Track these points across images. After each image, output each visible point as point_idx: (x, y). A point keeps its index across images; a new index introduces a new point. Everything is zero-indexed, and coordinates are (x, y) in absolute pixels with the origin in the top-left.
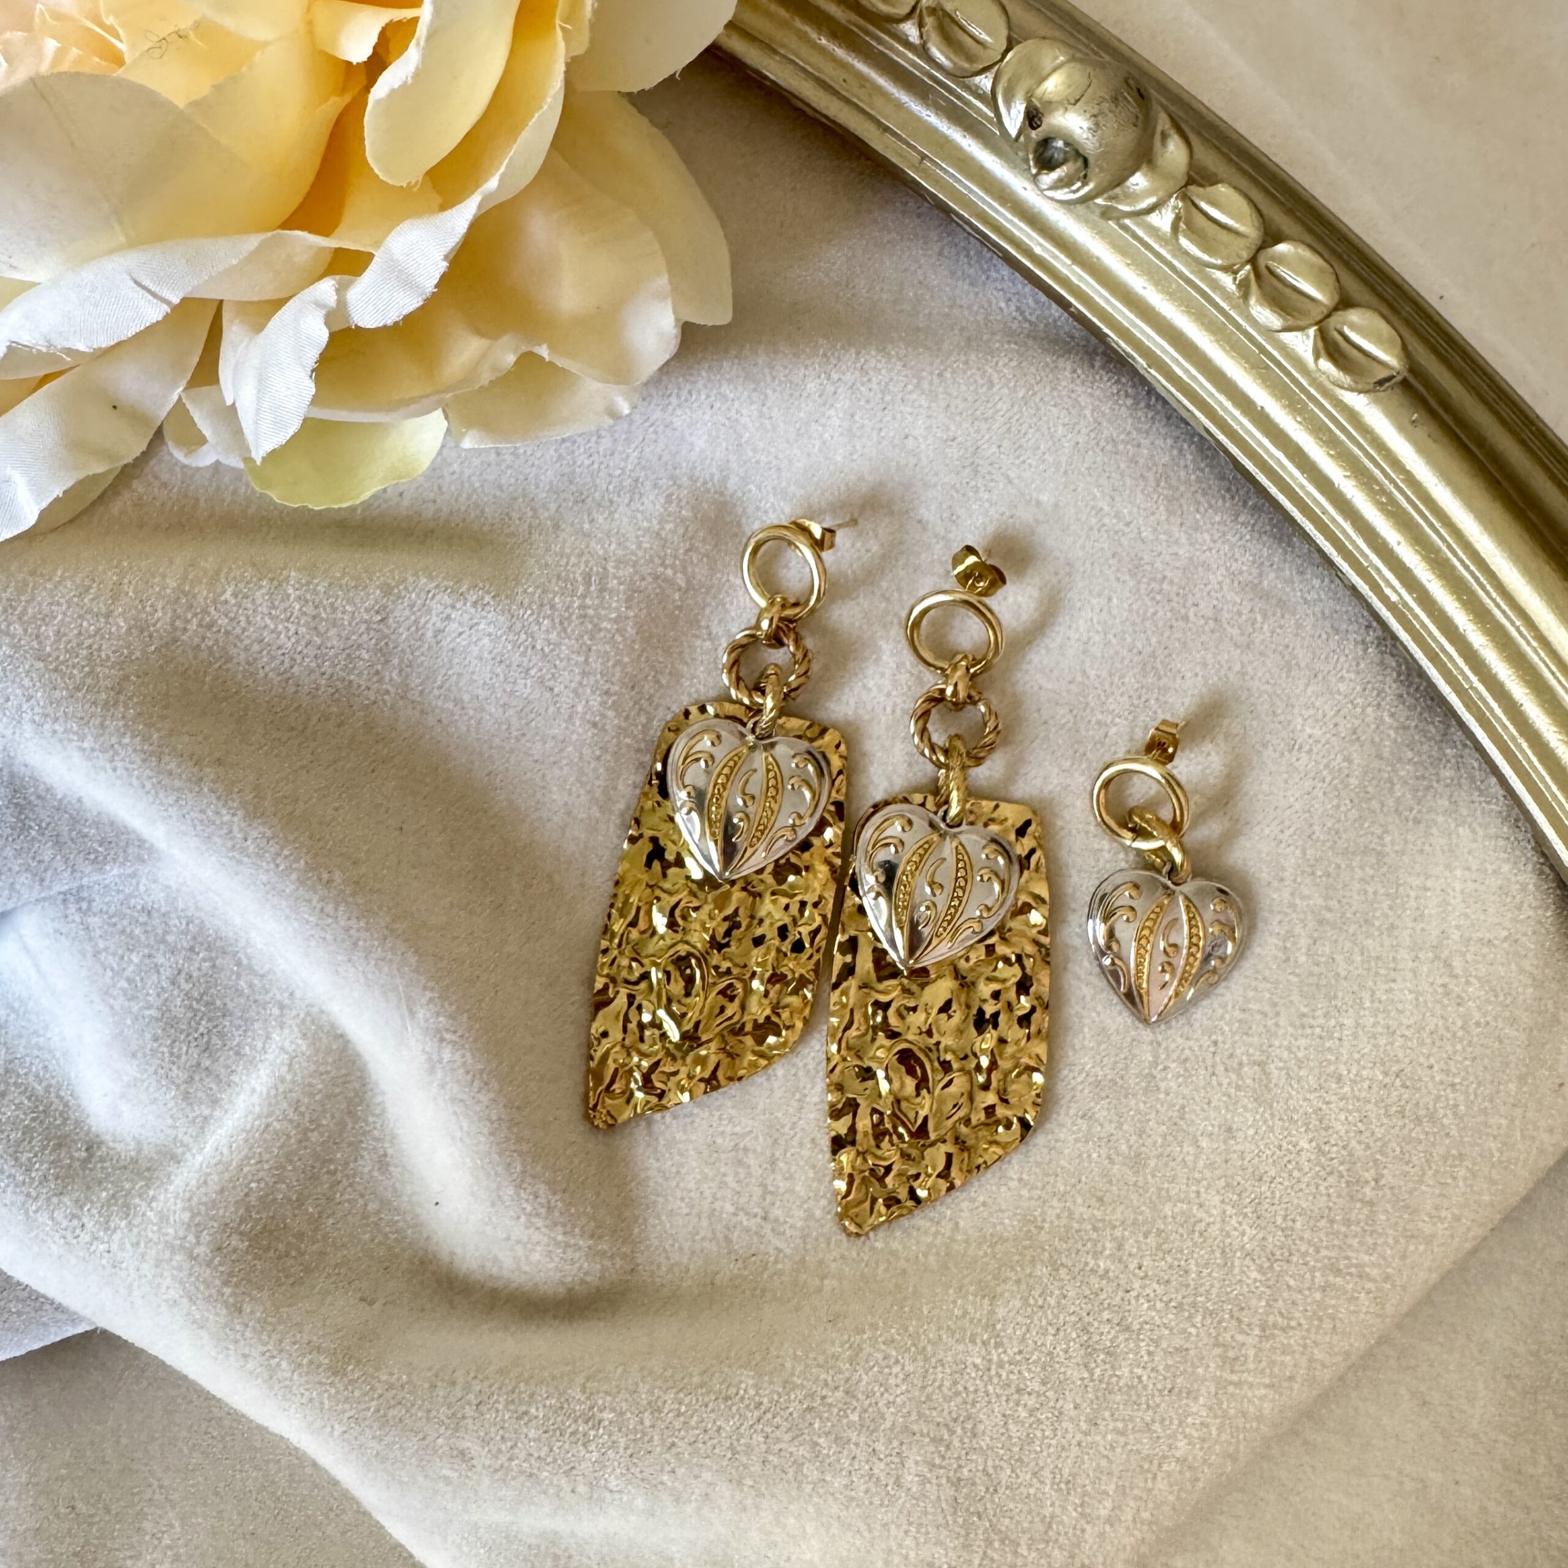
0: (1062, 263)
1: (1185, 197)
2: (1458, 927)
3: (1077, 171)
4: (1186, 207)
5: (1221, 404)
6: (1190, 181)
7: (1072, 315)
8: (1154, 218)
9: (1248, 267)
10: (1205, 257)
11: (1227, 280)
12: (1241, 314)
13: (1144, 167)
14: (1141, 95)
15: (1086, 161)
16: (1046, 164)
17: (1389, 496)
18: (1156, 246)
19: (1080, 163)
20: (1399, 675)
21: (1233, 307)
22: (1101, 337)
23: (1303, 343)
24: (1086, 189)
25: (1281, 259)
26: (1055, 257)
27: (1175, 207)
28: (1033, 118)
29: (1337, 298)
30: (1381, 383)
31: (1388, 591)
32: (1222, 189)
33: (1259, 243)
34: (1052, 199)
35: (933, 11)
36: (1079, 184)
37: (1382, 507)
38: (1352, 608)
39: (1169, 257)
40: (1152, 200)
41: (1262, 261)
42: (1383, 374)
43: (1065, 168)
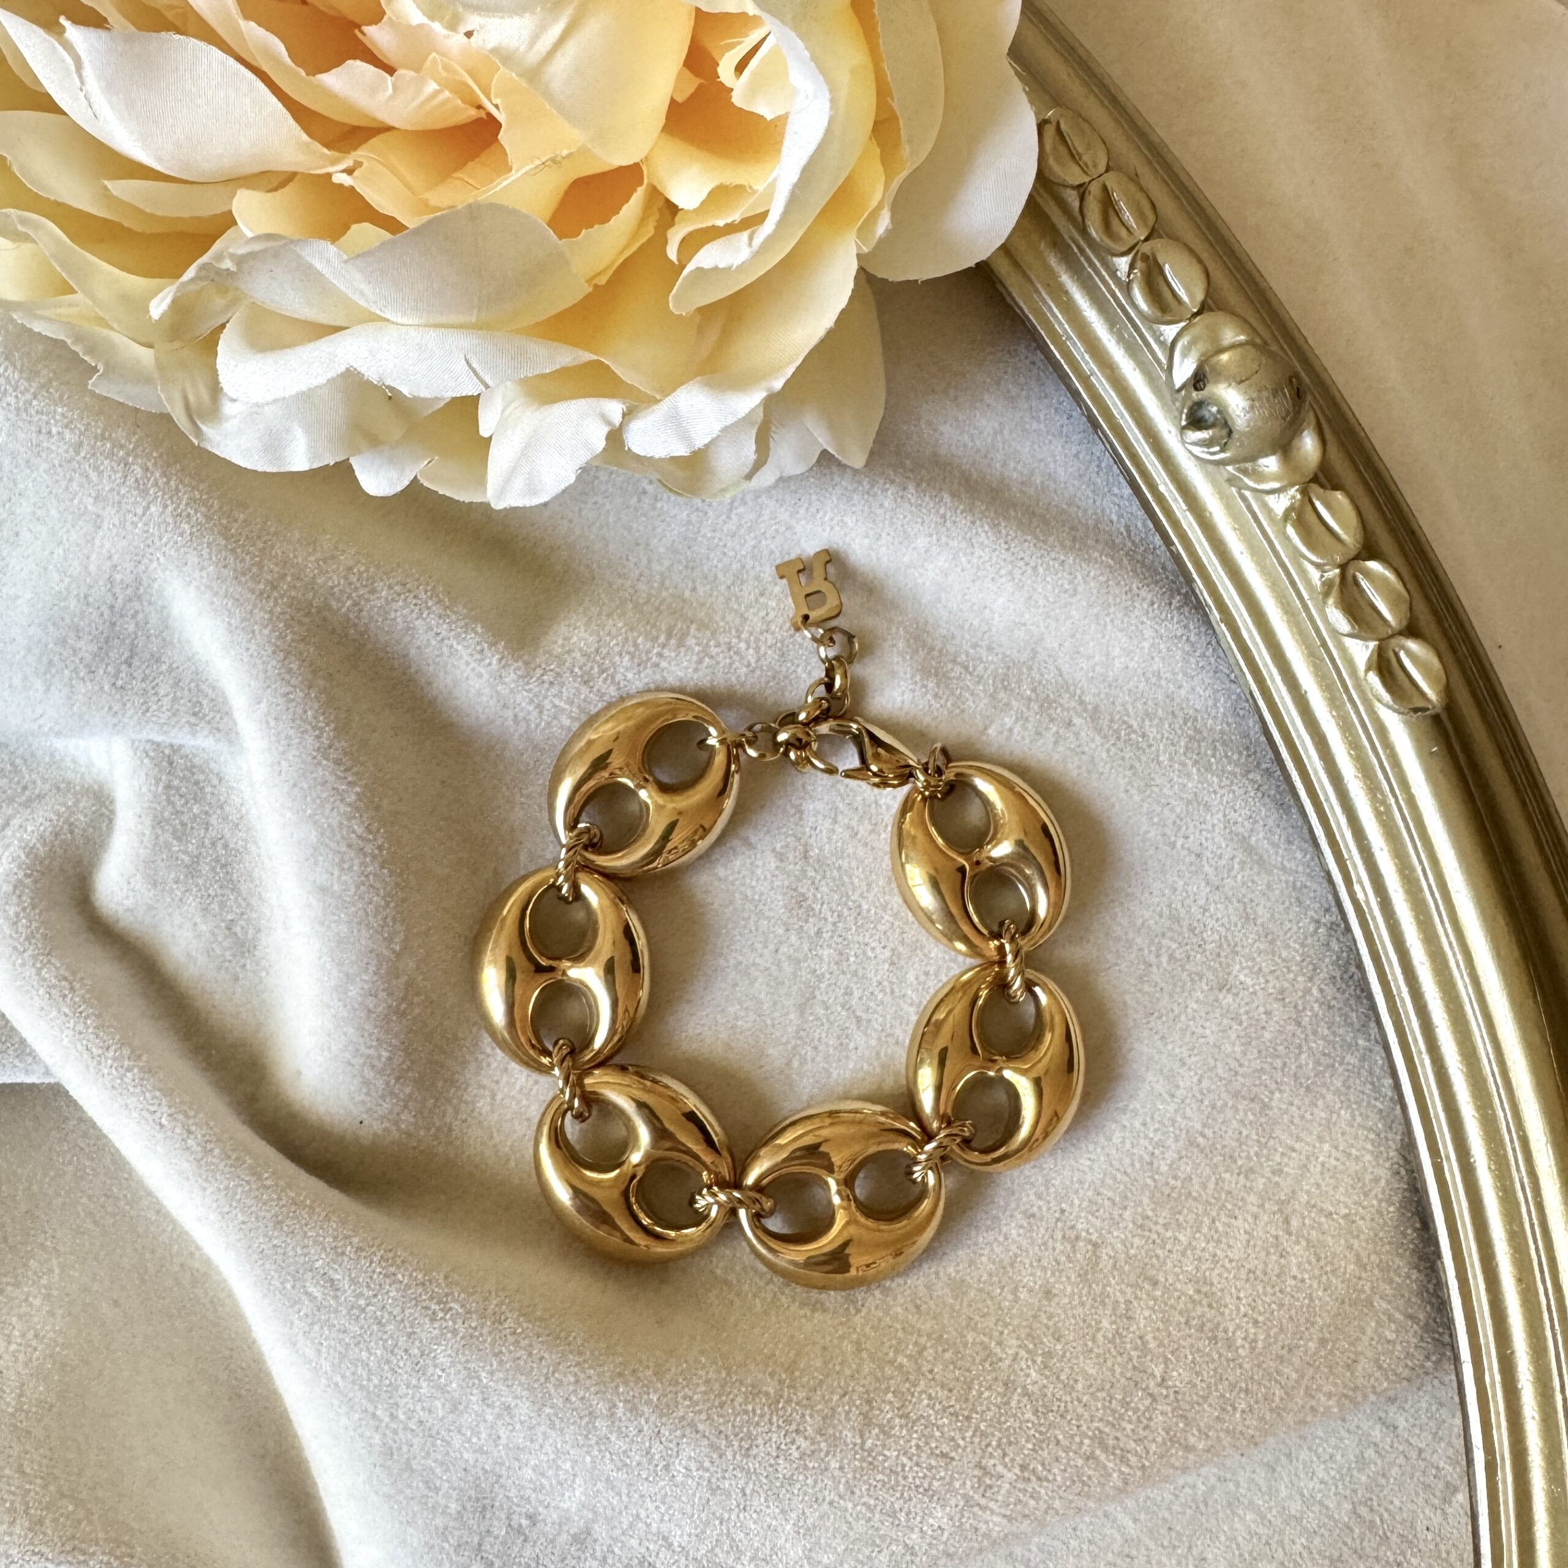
0: (1179, 507)
1: (1304, 492)
2: (1308, 1192)
3: (1222, 438)
4: (1302, 501)
5: (1271, 676)
6: (1315, 479)
7: (1171, 551)
8: (1271, 500)
9: (1337, 571)
10: (1304, 549)
11: (1315, 575)
12: (1316, 607)
13: (1279, 453)
14: (1299, 395)
15: (1230, 433)
16: (1196, 422)
17: (1388, 807)
18: (1265, 524)
19: (1224, 432)
20: (1338, 958)
21: (1311, 599)
22: (1190, 581)
23: (1361, 651)
24: (1222, 456)
25: (1368, 574)
26: (1176, 500)
27: (1293, 497)
28: (1198, 380)
29: (1405, 623)
30: (1416, 710)
31: (1357, 888)
32: (1339, 495)
33: (1353, 553)
34: (1190, 452)
35: (1145, 258)
36: (1217, 449)
37: (1378, 814)
38: (1319, 888)
39: (1272, 537)
40: (1276, 485)
41: (1351, 571)
42: (1420, 704)
43: (1211, 432)
